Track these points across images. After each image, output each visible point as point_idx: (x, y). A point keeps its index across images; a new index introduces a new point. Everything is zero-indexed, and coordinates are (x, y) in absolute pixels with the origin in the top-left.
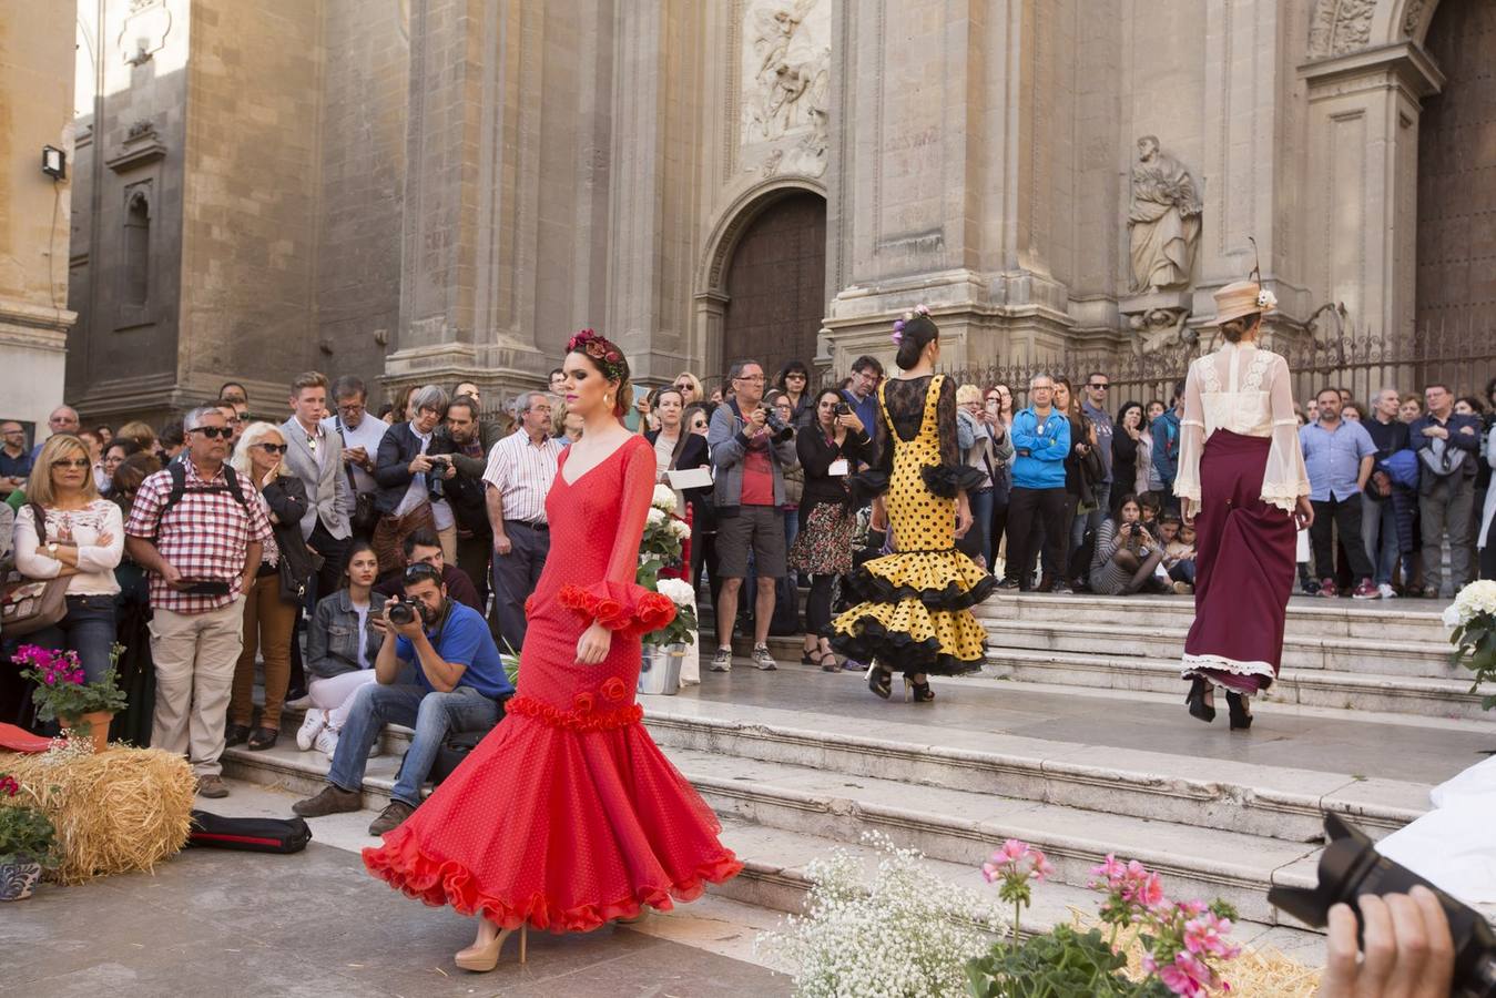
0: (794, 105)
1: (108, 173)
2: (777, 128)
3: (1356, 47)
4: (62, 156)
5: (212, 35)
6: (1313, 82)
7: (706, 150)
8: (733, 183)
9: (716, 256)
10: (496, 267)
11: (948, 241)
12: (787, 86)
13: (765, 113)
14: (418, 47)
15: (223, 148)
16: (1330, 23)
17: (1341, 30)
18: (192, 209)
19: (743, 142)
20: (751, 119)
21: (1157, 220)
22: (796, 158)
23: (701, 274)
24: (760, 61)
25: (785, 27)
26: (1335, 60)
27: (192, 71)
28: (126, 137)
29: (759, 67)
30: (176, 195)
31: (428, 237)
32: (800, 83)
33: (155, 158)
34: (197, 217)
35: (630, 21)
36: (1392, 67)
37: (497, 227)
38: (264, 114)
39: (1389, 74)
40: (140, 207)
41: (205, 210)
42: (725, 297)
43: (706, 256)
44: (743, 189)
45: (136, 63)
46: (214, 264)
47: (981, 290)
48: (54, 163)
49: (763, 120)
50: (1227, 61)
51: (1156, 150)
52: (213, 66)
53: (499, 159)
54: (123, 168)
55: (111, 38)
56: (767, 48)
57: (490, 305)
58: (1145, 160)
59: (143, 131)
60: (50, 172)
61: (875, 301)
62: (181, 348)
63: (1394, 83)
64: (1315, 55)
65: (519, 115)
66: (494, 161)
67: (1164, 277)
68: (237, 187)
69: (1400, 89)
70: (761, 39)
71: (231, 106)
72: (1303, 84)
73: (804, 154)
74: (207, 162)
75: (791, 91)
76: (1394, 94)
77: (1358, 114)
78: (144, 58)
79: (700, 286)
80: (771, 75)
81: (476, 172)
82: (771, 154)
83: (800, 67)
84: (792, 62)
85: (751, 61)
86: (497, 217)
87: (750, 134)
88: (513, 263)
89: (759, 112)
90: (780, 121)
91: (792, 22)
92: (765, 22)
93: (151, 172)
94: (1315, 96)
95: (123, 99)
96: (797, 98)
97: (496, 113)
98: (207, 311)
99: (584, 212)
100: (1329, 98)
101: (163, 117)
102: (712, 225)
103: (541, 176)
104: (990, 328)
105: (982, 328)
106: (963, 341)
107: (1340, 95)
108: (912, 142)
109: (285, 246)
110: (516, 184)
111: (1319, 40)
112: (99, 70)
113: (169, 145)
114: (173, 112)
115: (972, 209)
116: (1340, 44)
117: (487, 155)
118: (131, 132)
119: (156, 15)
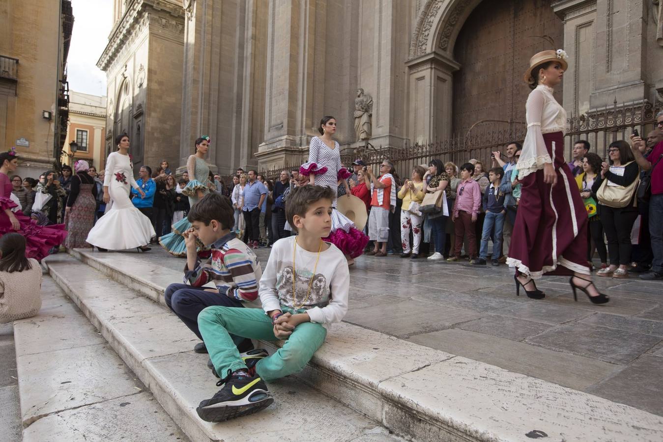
1: (134, 119)
3: (424, 54)
4: (50, 113)
5: (154, 77)
6: (411, 67)
11: (284, 127)
15: (158, 110)
16: (416, 47)
17: (419, 50)
18: (148, 128)
21: (361, 116)
26: (417, 59)
27: (149, 88)
28: (137, 109)
30: (144, 125)
33: (141, 114)
34: (150, 130)
36: (432, 61)
38: (171, 99)
39: (432, 63)
40: (139, 128)
41: (152, 128)
45: (139, 87)
46: (155, 144)
47: (293, 142)
48: (47, 115)
50: (379, 62)
51: (362, 93)
52: (155, 86)
54: (136, 117)
58: (359, 96)
59: (140, 106)
60: (45, 118)
61: (266, 147)
63: (433, 66)
64: (410, 58)
65: (210, 94)
66: (202, 109)
67: (363, 136)
68: (162, 121)
69: (435, 68)
71: (160, 98)
72: (407, 69)
74: (153, 114)
76: (433, 70)
77: (423, 78)
78: (141, 85)
81: (197, 112)
93: (140, 119)
94: (412, 72)
95: (137, 97)
97: (202, 94)
98: (153, 157)
100: (415, 73)
101: (143, 102)
103: (218, 112)
104: (294, 155)
105: (292, 154)
106: (284, 159)
107: (418, 72)
108: (278, 94)
110: (209, 115)
111: (412, 53)
112: (133, 89)
113: (144, 110)
114: (145, 101)
115: (291, 115)
116: (419, 54)
117: (199, 107)
118: (138, 107)
119: (143, 73)
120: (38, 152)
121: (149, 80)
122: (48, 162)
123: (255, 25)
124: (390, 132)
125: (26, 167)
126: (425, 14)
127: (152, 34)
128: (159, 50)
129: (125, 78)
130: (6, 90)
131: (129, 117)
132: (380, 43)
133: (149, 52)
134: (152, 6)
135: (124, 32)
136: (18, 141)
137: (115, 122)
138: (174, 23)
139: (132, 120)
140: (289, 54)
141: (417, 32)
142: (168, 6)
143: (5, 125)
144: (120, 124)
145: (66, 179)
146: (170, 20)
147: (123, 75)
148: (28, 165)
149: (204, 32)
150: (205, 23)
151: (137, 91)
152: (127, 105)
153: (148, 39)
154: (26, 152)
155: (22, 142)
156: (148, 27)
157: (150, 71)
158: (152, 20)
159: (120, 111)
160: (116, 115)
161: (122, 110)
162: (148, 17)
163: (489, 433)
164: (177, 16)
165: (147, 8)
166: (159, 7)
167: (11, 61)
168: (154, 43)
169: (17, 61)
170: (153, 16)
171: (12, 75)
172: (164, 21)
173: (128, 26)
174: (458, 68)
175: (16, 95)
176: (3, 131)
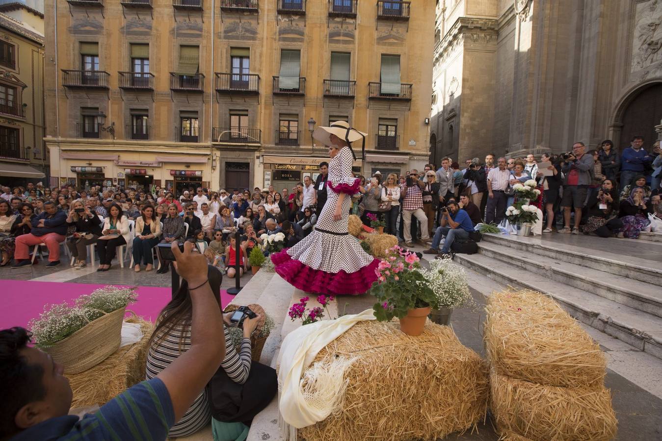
0: (656, 54)
1: (445, 121)
2: (648, 63)
4: (429, 119)
5: (467, 85)
7: (616, 78)
8: (626, 86)
9: (618, 112)
10: (537, 127)
12: (652, 48)
13: (642, 60)
14: (516, 73)
15: (469, 111)
18: (462, 126)
19: (632, 71)
20: (636, 63)
22: (655, 72)
23: (612, 118)
24: (641, 43)
25: (653, 28)
27: (463, 94)
28: (449, 113)
29: (640, 45)
30: (458, 124)
31: (517, 122)
32: (659, 46)
33: (454, 116)
34: (463, 128)
35: (587, 45)
37: (537, 116)
38: (479, 100)
40: (451, 127)
41: (465, 126)
42: (621, 124)
43: (614, 112)
44: (630, 88)
45: (451, 96)
46: (466, 138)
48: (427, 121)
49: (641, 63)
52: (467, 91)
53: (539, 97)
54: (448, 120)
55: (447, 91)
56: (644, 37)
57: (535, 138)
59: (453, 110)
60: (426, 123)
62: (459, 158)
65: (546, 83)
66: (537, 98)
68: (472, 119)
70: (642, 35)
71: (471, 100)
73: (659, 70)
74: (466, 114)
75: (655, 49)
79: (611, 123)
80: (646, 46)
81: (531, 102)
82: (644, 74)
83: (659, 40)
84: (655, 39)
85: (637, 43)
86: (538, 113)
87: (635, 68)
88: (543, 125)
89: (639, 60)
90: (649, 61)
91: (656, 25)
92: (644, 29)
93: (453, 119)
95: (449, 105)
96: (657, 51)
97: (538, 85)
98: (465, 149)
99: (568, 107)
101: (456, 106)
102: (617, 102)
103: (553, 99)
109: (484, 131)
110: (544, 103)
112: (444, 99)
113: (457, 112)
114: (458, 105)
117: (535, 97)
118: (450, 111)
119: (455, 84)
120: (420, 148)
121: (463, 87)
122: (426, 155)
125: (414, 160)
127: (466, 50)
128: (470, 61)
129: (433, 92)
130: (404, 108)
131: (438, 122)
133: (464, 65)
134: (467, 27)
136: (410, 143)
138: (483, 35)
139: (443, 122)
142: (480, 22)
143: (403, 132)
146: (480, 34)
148: (415, 158)
149: (542, 27)
150: (542, 19)
151: (447, 101)
153: (462, 55)
154: (414, 149)
155: (412, 143)
156: (463, 45)
157: (464, 80)
158: (465, 38)
162: (463, 37)
164: (486, 28)
165: (463, 29)
166: (473, 26)
167: (407, 86)
168: (467, 57)
169: (411, 85)
170: (467, 35)
171: (408, 96)
172: (475, 36)
173: (441, 50)
175: (410, 110)
176: (402, 136)
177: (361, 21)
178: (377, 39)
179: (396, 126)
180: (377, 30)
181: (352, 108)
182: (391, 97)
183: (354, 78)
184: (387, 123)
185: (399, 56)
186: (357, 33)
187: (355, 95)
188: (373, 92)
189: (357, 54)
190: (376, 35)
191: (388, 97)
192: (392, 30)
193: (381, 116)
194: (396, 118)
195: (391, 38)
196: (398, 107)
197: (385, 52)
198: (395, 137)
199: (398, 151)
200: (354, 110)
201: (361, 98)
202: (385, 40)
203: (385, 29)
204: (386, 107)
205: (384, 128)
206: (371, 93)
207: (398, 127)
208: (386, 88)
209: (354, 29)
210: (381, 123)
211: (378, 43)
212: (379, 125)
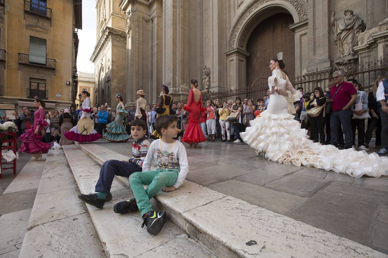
3: (233, 49)
4: (69, 82)
5: (115, 64)
6: (227, 55)
11: (171, 84)
15: (117, 79)
16: (229, 46)
17: (231, 47)
18: (113, 87)
21: (205, 78)
26: (229, 52)
27: (112, 68)
28: (107, 78)
30: (111, 85)
33: (109, 80)
36: (236, 52)
38: (122, 73)
39: (236, 53)
40: (109, 87)
41: (114, 87)
45: (108, 69)
47: (175, 91)
50: (213, 53)
51: (206, 68)
52: (115, 68)
54: (107, 82)
55: (107, 65)
58: (204, 69)
59: (109, 77)
60: (67, 84)
62: (112, 105)
64: (227, 51)
65: (138, 71)
67: (207, 87)
68: (119, 83)
69: (238, 55)
71: (117, 73)
72: (225, 56)
74: (114, 80)
76: (237, 56)
77: (233, 60)
78: (109, 68)
81: (133, 79)
93: (109, 82)
95: (107, 73)
97: (135, 71)
100: (229, 58)
101: (110, 75)
103: (142, 78)
107: (230, 57)
108: (168, 69)
110: (138, 80)
111: (228, 49)
112: (106, 70)
113: (111, 79)
114: (111, 74)
115: (174, 79)
116: (231, 49)
117: (134, 76)
119: (109, 63)
120: (65, 99)
121: (112, 65)
122: (69, 104)
123: (157, 39)
124: (219, 85)
125: (60, 106)
126: (233, 31)
127: (113, 45)
128: (116, 52)
129: (102, 65)
130: (50, 73)
131: (104, 82)
132: (213, 45)
133: (112, 53)
134: (112, 33)
135: (101, 45)
136: (57, 95)
137: (99, 85)
138: (122, 40)
139: (106, 83)
140: (172, 51)
141: (229, 40)
143: (51, 88)
144: (101, 85)
145: (73, 111)
146: (121, 38)
147: (101, 64)
148: (61, 105)
149: (135, 43)
150: (135, 39)
151: (107, 71)
152: (103, 77)
153: (111, 48)
154: (60, 99)
155: (58, 95)
156: (111, 42)
157: (112, 61)
158: (113, 39)
159: (100, 80)
160: (99, 81)
161: (101, 79)
162: (111, 38)
163: (228, 243)
164: (123, 36)
165: (110, 34)
166: (116, 33)
167: (52, 60)
168: (114, 49)
169: (55, 60)
170: (113, 37)
171: (53, 66)
172: (118, 39)
173: (102, 42)
174: (248, 55)
175: (55, 75)
176: (50, 91)
177: (9, 10)
178: (26, 25)
179: (45, 84)
180: (25, 19)
181: (3, 68)
182: (38, 65)
183: (5, 48)
184: (38, 82)
185: (46, 40)
186: (6, 17)
187: (6, 60)
188: (22, 59)
189: (6, 31)
190: (24, 22)
191: (35, 65)
192: (38, 22)
193: (31, 76)
194: (45, 79)
195: (38, 27)
196: (46, 72)
197: (32, 35)
198: (45, 91)
199: (47, 100)
200: (6, 71)
201: (12, 62)
202: (33, 27)
203: (32, 21)
204: (36, 71)
205: (36, 84)
206: (21, 60)
207: (46, 85)
208: (34, 59)
209: (3, 13)
210: (31, 81)
211: (26, 28)
212: (30, 82)
